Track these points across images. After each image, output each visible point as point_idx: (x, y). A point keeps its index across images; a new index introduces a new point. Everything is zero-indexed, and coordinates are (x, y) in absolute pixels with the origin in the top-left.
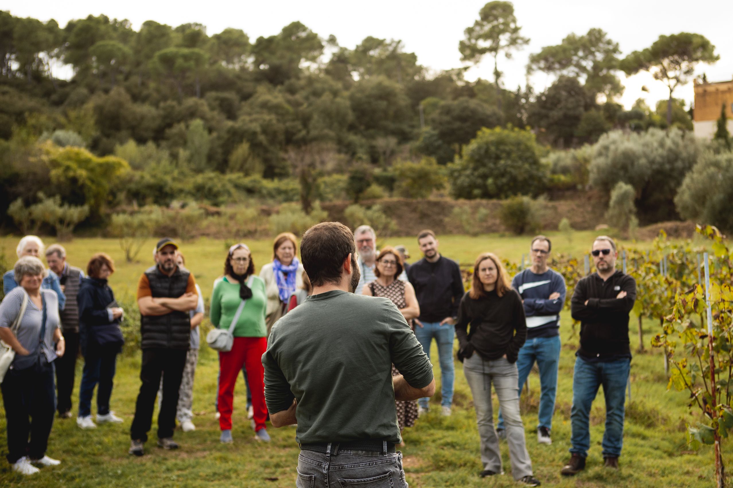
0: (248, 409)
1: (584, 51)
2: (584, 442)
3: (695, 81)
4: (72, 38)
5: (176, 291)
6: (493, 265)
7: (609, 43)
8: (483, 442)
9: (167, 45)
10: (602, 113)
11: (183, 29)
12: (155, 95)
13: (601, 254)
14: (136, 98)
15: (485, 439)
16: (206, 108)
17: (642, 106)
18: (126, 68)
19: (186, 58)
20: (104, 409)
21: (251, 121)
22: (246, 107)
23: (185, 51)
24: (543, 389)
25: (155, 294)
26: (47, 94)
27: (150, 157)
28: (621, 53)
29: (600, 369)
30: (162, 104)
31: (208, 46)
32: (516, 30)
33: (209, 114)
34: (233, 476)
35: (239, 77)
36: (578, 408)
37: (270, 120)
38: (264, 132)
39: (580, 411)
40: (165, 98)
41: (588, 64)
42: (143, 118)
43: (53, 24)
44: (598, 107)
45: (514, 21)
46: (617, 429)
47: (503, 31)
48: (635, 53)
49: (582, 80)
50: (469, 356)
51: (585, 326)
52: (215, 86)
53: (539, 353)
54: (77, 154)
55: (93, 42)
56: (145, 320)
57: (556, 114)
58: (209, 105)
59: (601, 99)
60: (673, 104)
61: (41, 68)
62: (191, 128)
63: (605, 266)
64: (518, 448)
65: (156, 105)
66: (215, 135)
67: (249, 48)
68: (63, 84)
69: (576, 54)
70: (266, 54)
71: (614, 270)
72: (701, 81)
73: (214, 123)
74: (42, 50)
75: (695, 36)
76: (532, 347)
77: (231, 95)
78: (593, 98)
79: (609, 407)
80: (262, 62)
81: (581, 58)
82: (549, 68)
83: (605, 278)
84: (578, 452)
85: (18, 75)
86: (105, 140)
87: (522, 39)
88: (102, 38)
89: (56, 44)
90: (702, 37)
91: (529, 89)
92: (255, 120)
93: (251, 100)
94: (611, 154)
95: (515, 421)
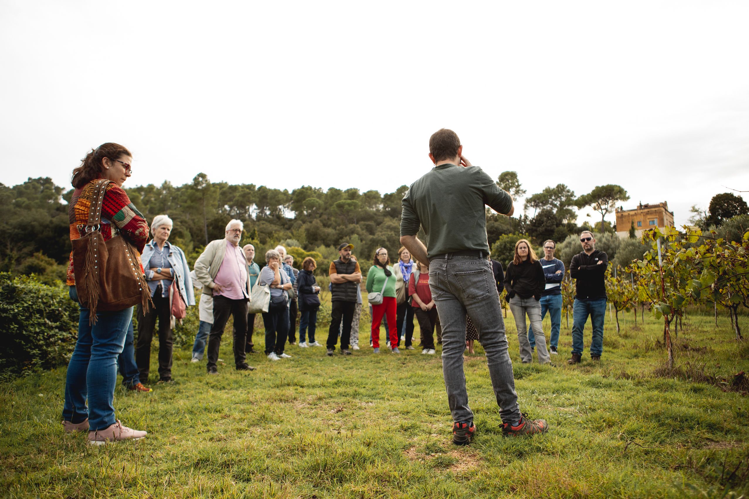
0: (387, 343)
1: (555, 196)
2: (580, 347)
3: (616, 209)
4: (295, 197)
5: (349, 271)
6: (526, 246)
7: (568, 191)
8: (521, 346)
9: (340, 199)
10: (566, 228)
11: (348, 191)
12: (334, 224)
13: (586, 241)
14: (325, 225)
15: (522, 344)
16: (359, 229)
17: (587, 224)
18: (321, 211)
19: (349, 205)
20: (312, 340)
21: (382, 235)
22: (379, 229)
23: (349, 201)
24: (553, 325)
25: (339, 273)
26: (283, 225)
27: (332, 253)
28: (575, 197)
29: (589, 304)
30: (338, 228)
31: (360, 198)
32: (518, 186)
33: (361, 232)
34: (382, 362)
35: (375, 214)
36: (577, 327)
37: (392, 234)
38: (389, 240)
39: (578, 328)
40: (339, 225)
41: (558, 203)
42: (328, 235)
43: (286, 192)
44: (564, 225)
45: (517, 181)
46: (599, 339)
47: (512, 187)
48: (582, 196)
49: (555, 211)
50: (513, 297)
51: (579, 281)
52: (364, 219)
53: (550, 304)
54: (297, 250)
55: (304, 199)
56: (334, 286)
57: (541, 229)
58: (361, 228)
59: (565, 222)
60: (604, 223)
61: (280, 213)
62: (352, 239)
63: (589, 247)
64: (542, 348)
65: (335, 228)
66: (364, 242)
67: (380, 199)
68: (290, 220)
69: (551, 198)
70: (389, 203)
71: (594, 250)
72: (619, 210)
73: (363, 237)
74: (281, 205)
75: (616, 186)
76: (546, 301)
77: (372, 223)
78: (561, 221)
79: (594, 327)
80: (388, 207)
81: (553, 200)
82: (536, 206)
83: (589, 254)
84: (577, 353)
85: (270, 216)
86: (310, 245)
87: (522, 190)
88: (309, 196)
89: (287, 201)
90: (619, 187)
91: (526, 217)
92: (384, 235)
93: (382, 225)
94: (572, 246)
95: (540, 333)
